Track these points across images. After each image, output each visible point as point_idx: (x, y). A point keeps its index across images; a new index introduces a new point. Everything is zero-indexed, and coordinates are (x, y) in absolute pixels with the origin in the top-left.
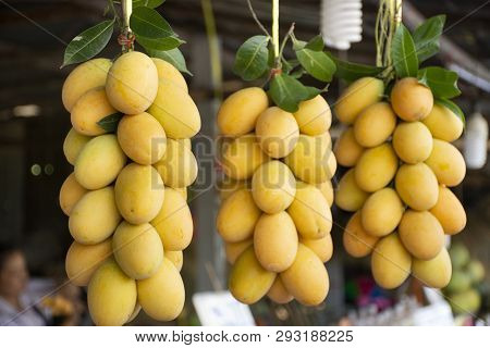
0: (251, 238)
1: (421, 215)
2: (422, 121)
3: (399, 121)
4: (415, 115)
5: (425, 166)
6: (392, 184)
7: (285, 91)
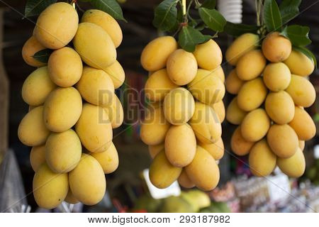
0: (163, 143)
1: (281, 127)
2: (284, 62)
3: (268, 62)
4: (278, 57)
5: (285, 93)
6: (262, 106)
7: (188, 38)
